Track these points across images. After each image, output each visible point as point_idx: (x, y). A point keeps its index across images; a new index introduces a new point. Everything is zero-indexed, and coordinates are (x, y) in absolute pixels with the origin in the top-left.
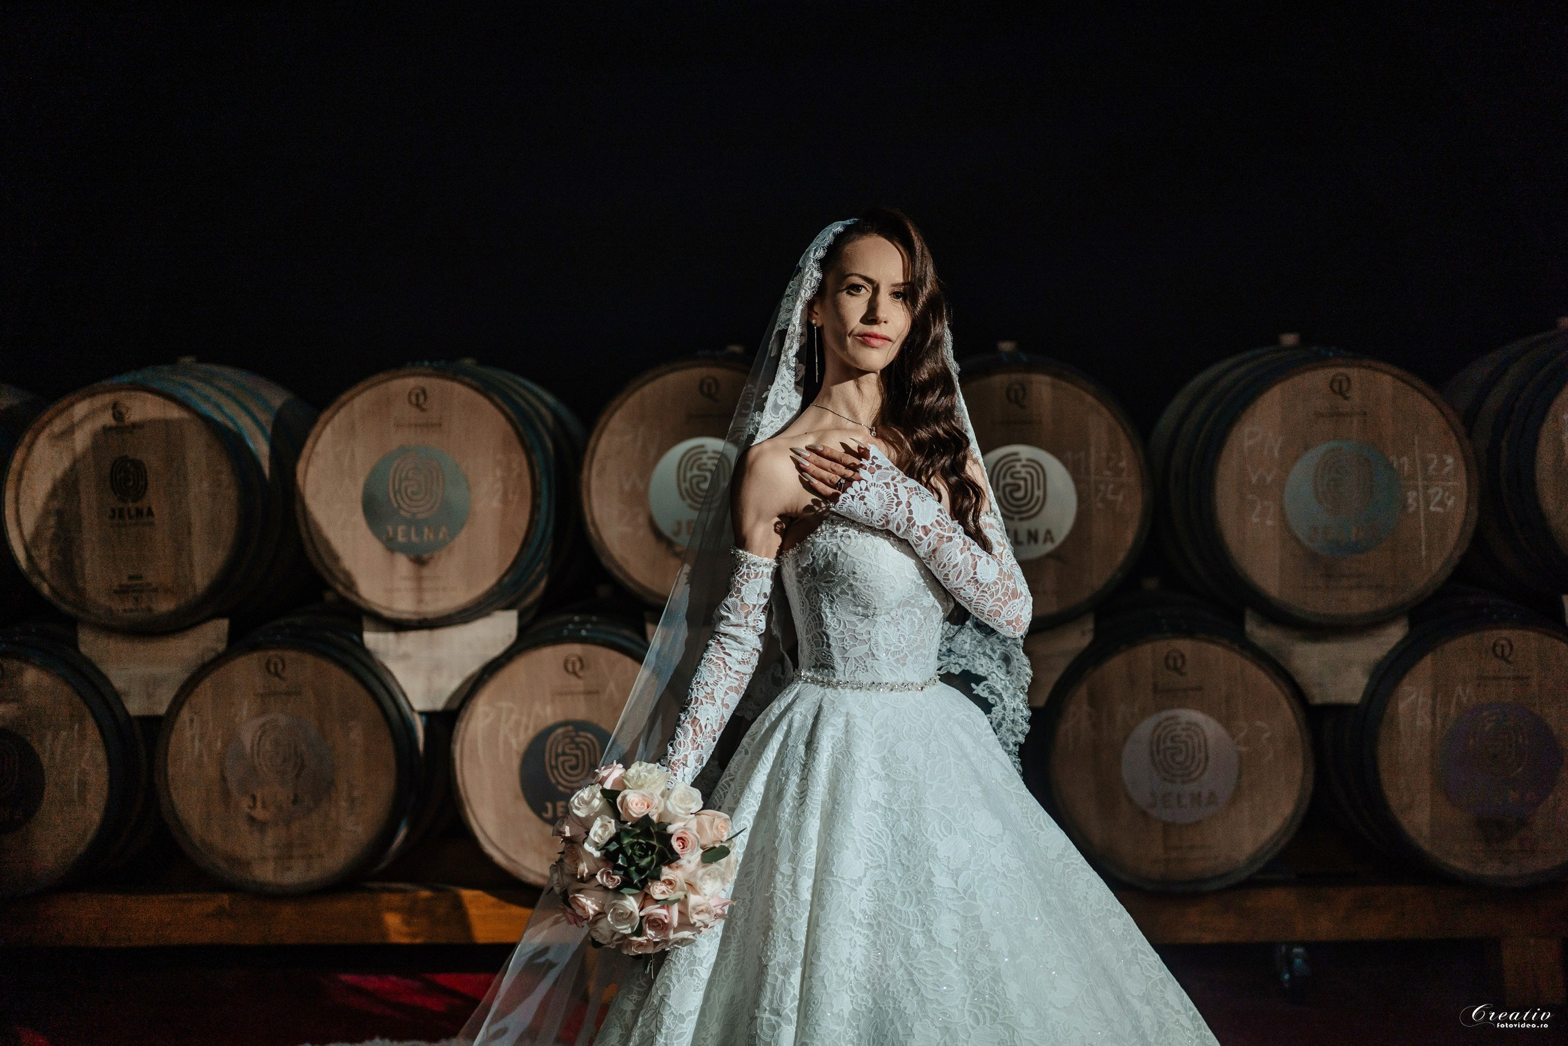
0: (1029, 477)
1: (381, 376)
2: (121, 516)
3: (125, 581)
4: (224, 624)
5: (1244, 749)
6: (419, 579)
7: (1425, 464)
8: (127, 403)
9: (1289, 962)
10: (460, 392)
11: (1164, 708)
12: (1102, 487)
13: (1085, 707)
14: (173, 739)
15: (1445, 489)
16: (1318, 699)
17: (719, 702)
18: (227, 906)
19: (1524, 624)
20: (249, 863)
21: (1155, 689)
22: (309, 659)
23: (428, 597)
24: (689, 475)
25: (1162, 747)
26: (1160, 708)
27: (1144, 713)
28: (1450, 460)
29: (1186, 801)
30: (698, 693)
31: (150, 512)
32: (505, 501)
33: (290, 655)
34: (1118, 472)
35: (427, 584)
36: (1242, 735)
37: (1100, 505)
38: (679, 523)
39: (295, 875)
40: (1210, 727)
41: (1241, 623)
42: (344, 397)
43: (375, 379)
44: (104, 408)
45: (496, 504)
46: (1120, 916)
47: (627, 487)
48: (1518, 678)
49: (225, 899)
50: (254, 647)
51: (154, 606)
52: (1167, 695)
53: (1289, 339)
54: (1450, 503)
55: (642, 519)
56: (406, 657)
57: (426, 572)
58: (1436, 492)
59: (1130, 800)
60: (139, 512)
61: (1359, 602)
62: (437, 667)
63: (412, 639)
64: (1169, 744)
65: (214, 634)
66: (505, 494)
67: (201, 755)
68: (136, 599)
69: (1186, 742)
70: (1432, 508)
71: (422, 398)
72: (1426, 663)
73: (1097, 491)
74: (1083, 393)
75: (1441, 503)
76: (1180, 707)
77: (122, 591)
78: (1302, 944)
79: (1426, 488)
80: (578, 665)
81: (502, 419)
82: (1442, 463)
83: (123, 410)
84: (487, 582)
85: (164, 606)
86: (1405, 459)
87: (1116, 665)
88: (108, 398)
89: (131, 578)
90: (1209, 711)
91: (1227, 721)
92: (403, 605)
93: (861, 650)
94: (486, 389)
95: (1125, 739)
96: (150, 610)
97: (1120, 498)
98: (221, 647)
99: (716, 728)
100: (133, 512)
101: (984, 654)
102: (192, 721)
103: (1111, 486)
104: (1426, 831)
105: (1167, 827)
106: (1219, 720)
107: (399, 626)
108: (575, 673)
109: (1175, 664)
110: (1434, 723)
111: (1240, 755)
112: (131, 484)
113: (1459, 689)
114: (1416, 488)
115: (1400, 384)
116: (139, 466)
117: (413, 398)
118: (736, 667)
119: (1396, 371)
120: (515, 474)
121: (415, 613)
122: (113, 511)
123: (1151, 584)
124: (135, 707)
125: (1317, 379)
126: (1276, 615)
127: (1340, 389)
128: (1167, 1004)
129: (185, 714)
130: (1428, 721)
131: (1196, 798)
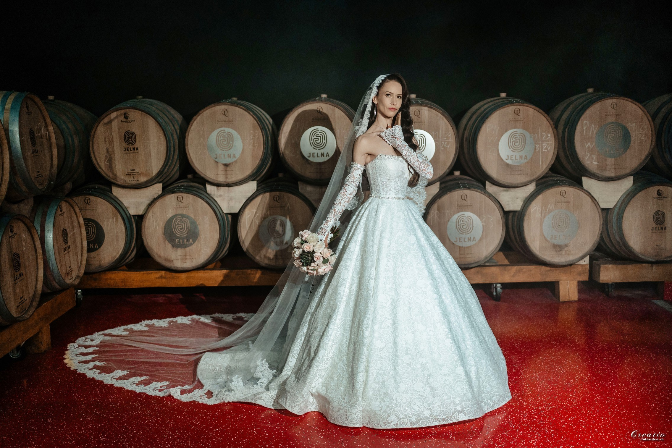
0: (420, 139)
1: (213, 105)
2: (128, 150)
3: (130, 171)
4: (161, 185)
5: (484, 224)
6: (226, 171)
7: (542, 136)
8: (129, 113)
9: (496, 289)
10: (238, 110)
11: (460, 212)
12: (443, 143)
13: (436, 211)
14: (147, 221)
15: (548, 144)
16: (507, 209)
17: (342, 205)
18: (164, 275)
19: (570, 185)
20: (172, 261)
21: (458, 206)
22: (191, 196)
23: (229, 176)
24: (313, 138)
25: (459, 223)
26: (459, 212)
27: (454, 213)
28: (549, 135)
29: (466, 240)
30: (337, 202)
31: (137, 149)
32: (254, 146)
33: (185, 195)
34: (448, 138)
35: (229, 172)
36: (484, 219)
37: (442, 148)
38: (310, 153)
39: (188, 265)
40: (475, 217)
41: (484, 185)
42: (201, 112)
43: (210, 106)
44: (121, 115)
45: (251, 147)
46: (451, 259)
47: (293, 142)
48: (567, 202)
49: (163, 273)
50: (173, 192)
51: (139, 180)
52: (461, 208)
53: (503, 95)
54: (549, 148)
55: (298, 152)
56: (220, 196)
57: (228, 168)
58: (545, 145)
59: (449, 240)
60: (134, 149)
61: (520, 179)
62: (231, 199)
63: (223, 190)
64: (462, 222)
65: (157, 188)
66: (254, 144)
67: (156, 227)
68: (133, 177)
69: (467, 222)
70: (543, 150)
71: (226, 112)
72: (540, 198)
73: (442, 144)
74: (438, 113)
75: (546, 149)
76: (465, 211)
77: (129, 174)
78: (500, 283)
79: (542, 144)
80: (278, 198)
81: (253, 119)
82: (547, 136)
83: (128, 116)
84: (248, 172)
85: (143, 179)
86: (536, 135)
87: (446, 198)
88: (123, 111)
89: (131, 170)
90: (474, 212)
91: (480, 216)
92: (221, 179)
93: (387, 189)
94: (247, 109)
95: (448, 221)
96: (138, 180)
97: (449, 146)
98: (160, 193)
99: (341, 212)
100: (132, 149)
101: (413, 192)
102: (153, 216)
103: (446, 143)
104: (538, 249)
105: (460, 247)
106: (477, 215)
107: (218, 185)
108: (276, 201)
109: (464, 198)
110: (541, 215)
111: (483, 225)
112: (131, 140)
113: (549, 205)
114: (539, 144)
115: (535, 111)
116: (133, 134)
117: (223, 112)
118: (348, 196)
119: (534, 107)
120: (256, 137)
121: (225, 182)
122: (125, 148)
123: (457, 173)
124: (132, 212)
125: (510, 109)
126: (495, 183)
127: (517, 113)
128: (462, 281)
129: (150, 215)
130: (540, 215)
131: (469, 239)
